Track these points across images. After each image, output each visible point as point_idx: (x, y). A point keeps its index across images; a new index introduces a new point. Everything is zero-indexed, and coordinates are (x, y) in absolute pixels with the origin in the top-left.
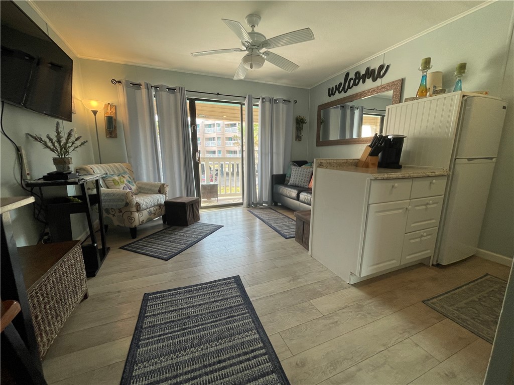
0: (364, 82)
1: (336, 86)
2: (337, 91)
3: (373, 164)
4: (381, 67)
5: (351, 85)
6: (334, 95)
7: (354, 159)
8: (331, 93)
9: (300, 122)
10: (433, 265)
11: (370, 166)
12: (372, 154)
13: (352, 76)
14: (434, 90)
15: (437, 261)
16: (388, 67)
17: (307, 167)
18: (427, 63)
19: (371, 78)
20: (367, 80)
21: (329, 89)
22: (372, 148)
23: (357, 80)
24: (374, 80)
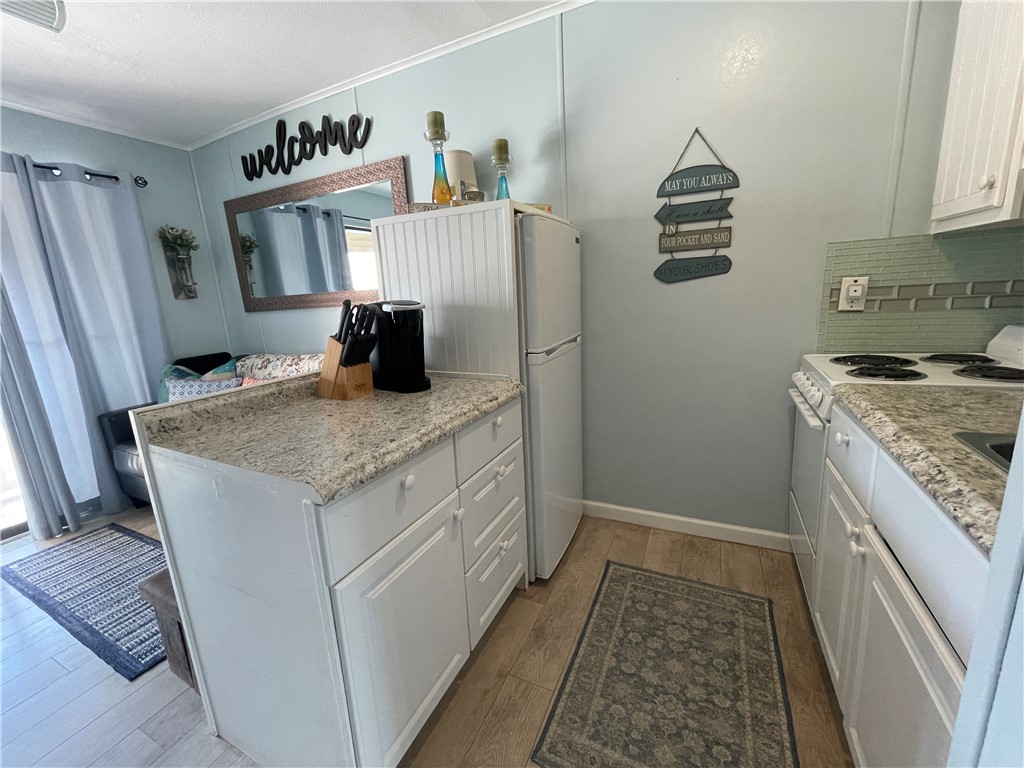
0: (325, 152)
1: (260, 152)
2: (265, 167)
3: (359, 387)
4: (355, 121)
5: (296, 156)
6: (259, 175)
7: (304, 378)
8: (252, 172)
9: (176, 248)
10: (530, 583)
11: (351, 393)
12: (348, 360)
13: (293, 131)
14: (462, 191)
15: (536, 573)
16: (369, 123)
17: (222, 375)
18: (437, 123)
19: (338, 145)
20: (330, 147)
21: (244, 159)
22: (344, 343)
23: (308, 146)
24: (348, 150)
